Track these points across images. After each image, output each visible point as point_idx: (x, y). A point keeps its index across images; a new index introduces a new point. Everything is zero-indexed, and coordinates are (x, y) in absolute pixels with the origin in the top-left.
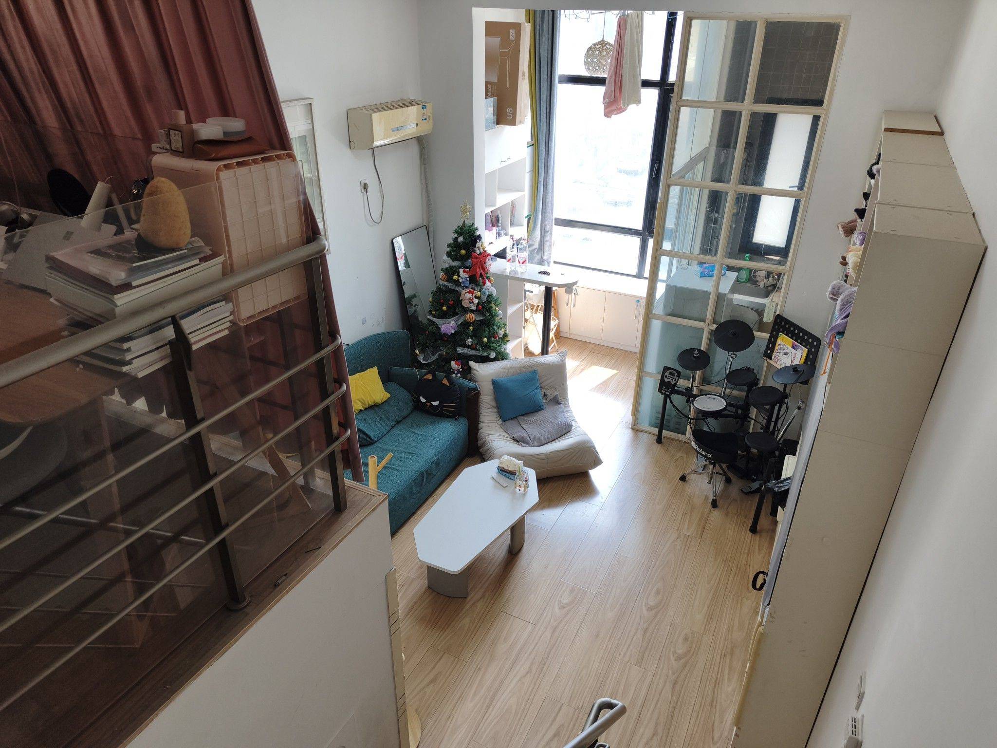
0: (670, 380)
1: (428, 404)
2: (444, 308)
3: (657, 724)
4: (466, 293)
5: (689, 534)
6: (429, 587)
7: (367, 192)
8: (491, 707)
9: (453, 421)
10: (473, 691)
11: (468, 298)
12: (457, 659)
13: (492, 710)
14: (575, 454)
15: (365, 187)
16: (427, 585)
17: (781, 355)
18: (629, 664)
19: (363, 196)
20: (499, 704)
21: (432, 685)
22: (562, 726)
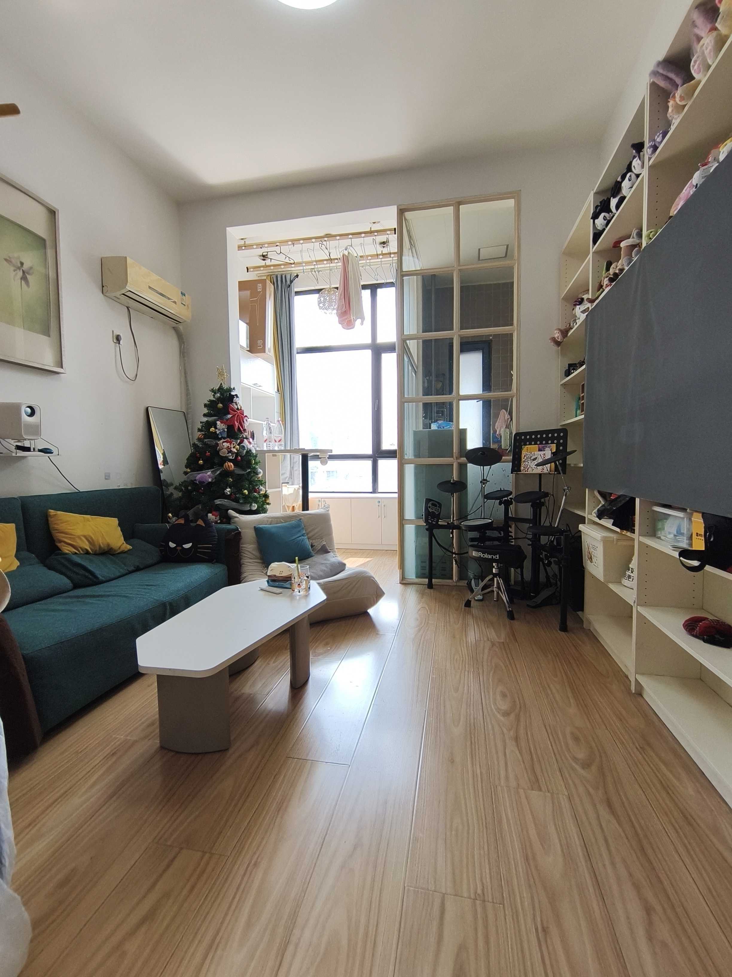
0: (434, 511)
1: (179, 548)
2: (201, 462)
3: (637, 887)
4: (224, 442)
5: (502, 641)
6: (162, 747)
7: (119, 344)
8: (291, 948)
9: (210, 564)
10: (243, 920)
11: (225, 447)
12: (207, 856)
13: (294, 955)
14: (354, 584)
15: (118, 339)
16: (158, 745)
17: (530, 463)
18: (521, 791)
19: (116, 346)
20: (307, 933)
21: (143, 929)
22: (462, 948)
